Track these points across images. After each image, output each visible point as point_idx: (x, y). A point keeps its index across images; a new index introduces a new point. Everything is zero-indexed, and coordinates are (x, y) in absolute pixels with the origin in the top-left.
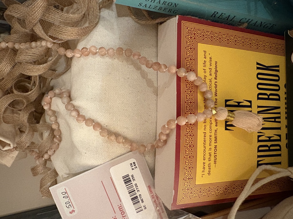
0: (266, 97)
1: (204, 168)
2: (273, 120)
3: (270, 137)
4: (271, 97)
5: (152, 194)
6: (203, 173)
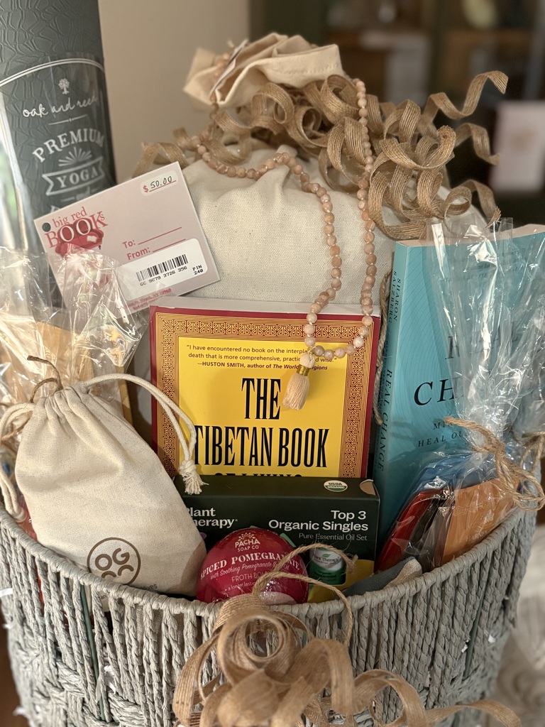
0: (284, 444)
1: (198, 348)
2: (254, 454)
3: (231, 446)
4: (284, 450)
5: (159, 294)
6: (192, 347)
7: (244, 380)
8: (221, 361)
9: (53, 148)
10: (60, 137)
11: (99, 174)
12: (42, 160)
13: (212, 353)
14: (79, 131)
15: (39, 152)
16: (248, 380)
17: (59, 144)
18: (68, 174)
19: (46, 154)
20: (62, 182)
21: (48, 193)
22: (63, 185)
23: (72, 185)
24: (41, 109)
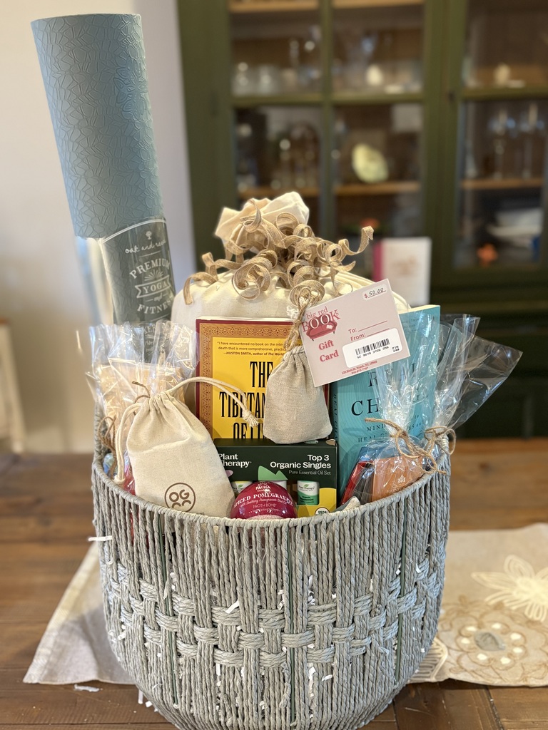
1: (224, 344)
2: (257, 410)
6: (220, 343)
7: (251, 363)
8: (237, 351)
9: (142, 271)
10: (146, 264)
11: (168, 285)
12: (135, 277)
13: (232, 346)
14: (156, 260)
15: (133, 273)
16: (254, 363)
17: (144, 267)
18: (150, 286)
19: (137, 274)
20: (146, 290)
21: (138, 297)
22: (147, 292)
23: (152, 292)
24: (136, 248)
